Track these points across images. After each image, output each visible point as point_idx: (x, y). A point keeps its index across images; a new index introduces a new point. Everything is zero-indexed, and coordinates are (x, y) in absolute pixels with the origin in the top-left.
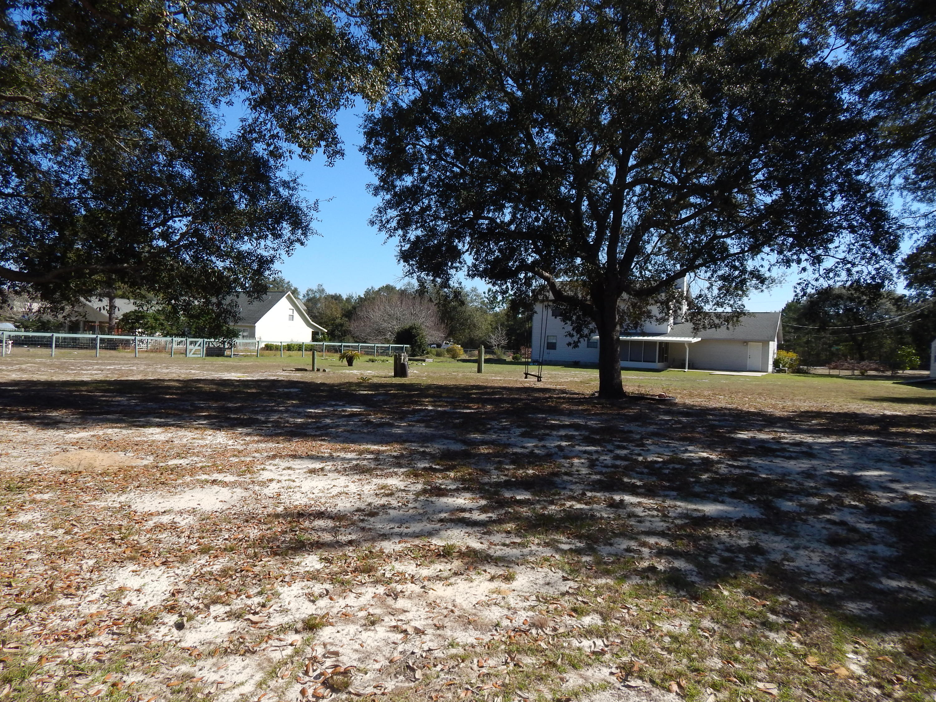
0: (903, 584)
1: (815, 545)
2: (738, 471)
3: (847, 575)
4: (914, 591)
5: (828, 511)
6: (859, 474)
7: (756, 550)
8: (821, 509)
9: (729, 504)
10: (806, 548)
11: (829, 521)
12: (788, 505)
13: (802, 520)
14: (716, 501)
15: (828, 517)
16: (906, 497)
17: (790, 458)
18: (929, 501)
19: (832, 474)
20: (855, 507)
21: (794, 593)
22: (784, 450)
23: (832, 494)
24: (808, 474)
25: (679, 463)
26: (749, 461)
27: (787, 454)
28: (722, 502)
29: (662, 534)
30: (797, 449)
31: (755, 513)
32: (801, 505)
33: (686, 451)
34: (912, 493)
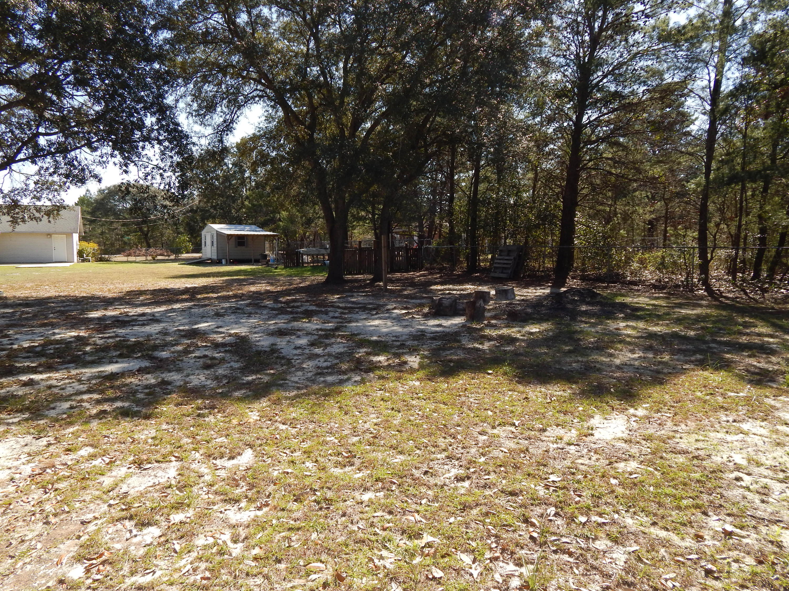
0: (254, 377)
1: (197, 372)
2: (111, 340)
3: (225, 381)
4: (261, 379)
5: (193, 352)
6: (196, 327)
7: (164, 383)
8: (186, 352)
9: (122, 362)
10: (193, 374)
11: (195, 357)
12: (164, 354)
13: (179, 360)
14: (111, 362)
15: (193, 355)
16: (230, 335)
17: (143, 325)
18: (243, 334)
19: (179, 330)
20: (206, 346)
21: (203, 397)
22: (136, 320)
23: (189, 342)
24: (165, 333)
25: (58, 344)
26: (114, 332)
27: (140, 323)
28: (117, 362)
29: (89, 391)
30: (144, 318)
31: (145, 364)
32: (173, 352)
33: (54, 334)
34: (233, 332)
